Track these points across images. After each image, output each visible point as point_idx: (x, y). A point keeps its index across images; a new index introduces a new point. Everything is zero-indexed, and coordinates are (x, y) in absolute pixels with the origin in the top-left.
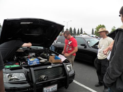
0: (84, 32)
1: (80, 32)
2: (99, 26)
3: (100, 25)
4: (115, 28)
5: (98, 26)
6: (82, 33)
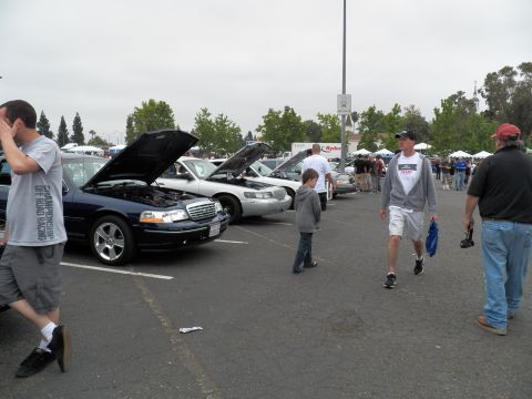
0: (92, 132)
2: (144, 105)
3: (152, 102)
4: (209, 115)
5: (141, 107)
6: (79, 139)
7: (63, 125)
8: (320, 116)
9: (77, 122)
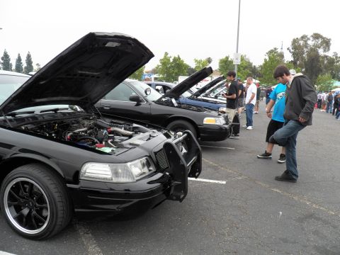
0: (38, 64)
1: (24, 65)
7: (19, 60)
8: (196, 61)
9: (29, 57)
